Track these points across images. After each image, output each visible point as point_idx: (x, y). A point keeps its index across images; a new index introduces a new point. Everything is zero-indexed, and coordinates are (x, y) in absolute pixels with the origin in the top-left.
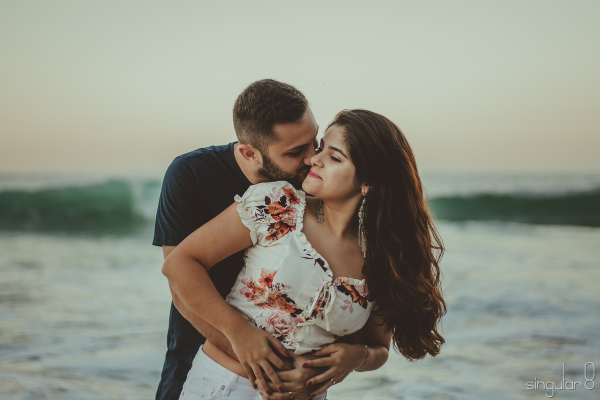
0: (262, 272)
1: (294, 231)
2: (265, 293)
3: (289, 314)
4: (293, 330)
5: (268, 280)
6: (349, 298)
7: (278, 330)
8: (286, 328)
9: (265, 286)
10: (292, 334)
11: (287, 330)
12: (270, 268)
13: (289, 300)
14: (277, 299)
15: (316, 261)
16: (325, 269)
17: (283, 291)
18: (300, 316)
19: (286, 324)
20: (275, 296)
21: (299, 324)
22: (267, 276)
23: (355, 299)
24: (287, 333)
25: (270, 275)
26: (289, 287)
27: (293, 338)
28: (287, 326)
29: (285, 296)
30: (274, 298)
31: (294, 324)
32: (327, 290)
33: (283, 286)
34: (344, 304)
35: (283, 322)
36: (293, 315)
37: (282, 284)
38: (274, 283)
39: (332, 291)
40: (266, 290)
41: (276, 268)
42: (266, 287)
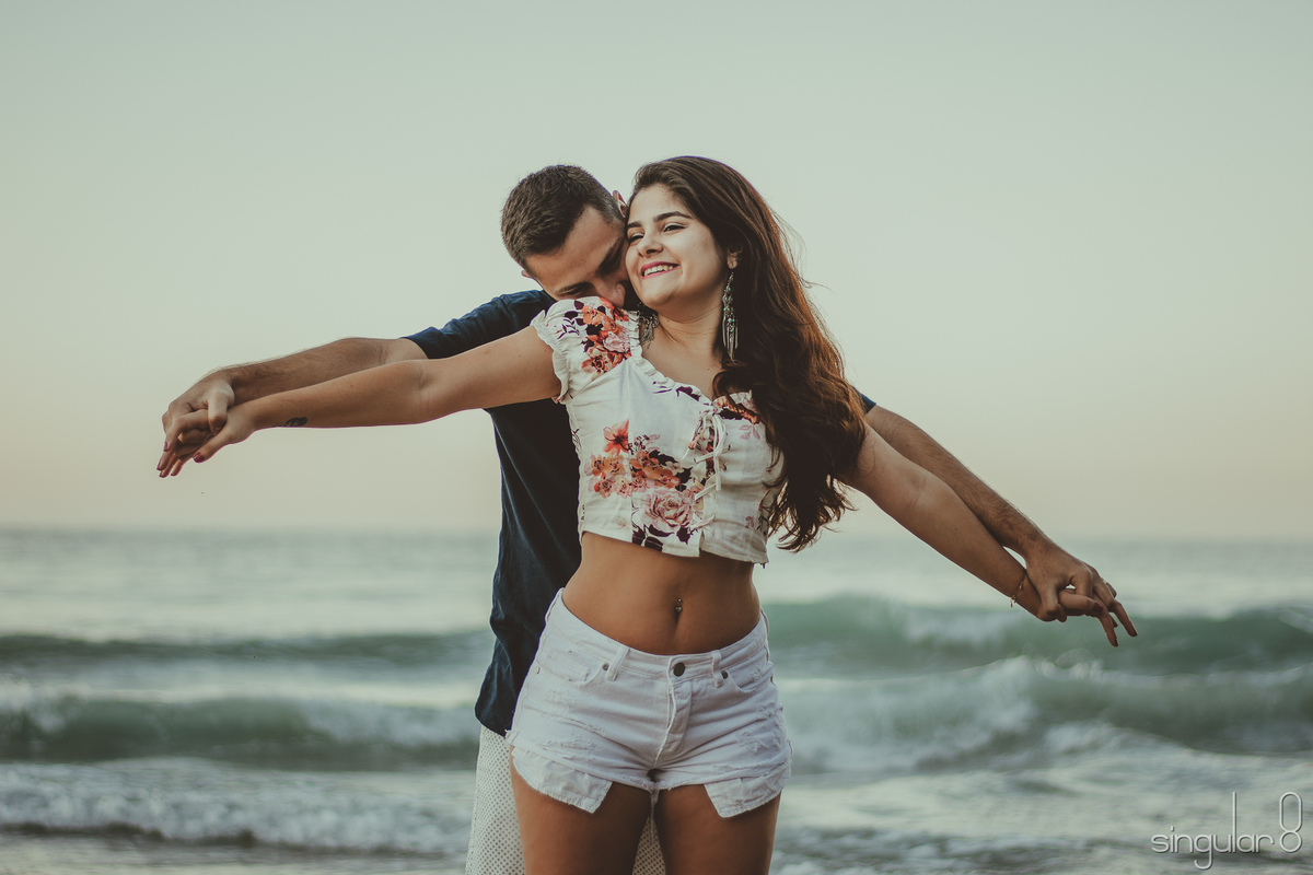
0: (606, 433)
1: (630, 359)
2: (622, 465)
3: (673, 489)
4: (693, 510)
5: (620, 440)
6: (744, 422)
7: (672, 522)
8: (681, 513)
9: (619, 452)
10: (694, 516)
11: (684, 515)
12: (614, 423)
13: (664, 459)
14: (644, 465)
15: (677, 390)
16: (696, 397)
17: (650, 447)
18: (689, 484)
19: (677, 506)
20: (641, 463)
21: (696, 497)
22: (616, 434)
23: (753, 420)
24: (686, 519)
25: (619, 431)
26: (657, 437)
27: (699, 521)
28: (680, 510)
29: (655, 454)
30: (638, 465)
31: (688, 500)
32: (710, 425)
33: (648, 439)
34: (742, 432)
35: (672, 505)
36: (681, 488)
37: (645, 436)
38: (631, 440)
39: (718, 423)
40: (622, 458)
41: (625, 418)
42: (622, 452)
